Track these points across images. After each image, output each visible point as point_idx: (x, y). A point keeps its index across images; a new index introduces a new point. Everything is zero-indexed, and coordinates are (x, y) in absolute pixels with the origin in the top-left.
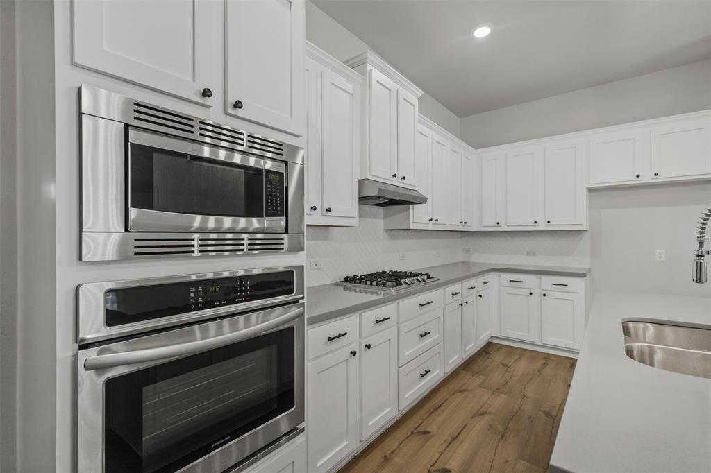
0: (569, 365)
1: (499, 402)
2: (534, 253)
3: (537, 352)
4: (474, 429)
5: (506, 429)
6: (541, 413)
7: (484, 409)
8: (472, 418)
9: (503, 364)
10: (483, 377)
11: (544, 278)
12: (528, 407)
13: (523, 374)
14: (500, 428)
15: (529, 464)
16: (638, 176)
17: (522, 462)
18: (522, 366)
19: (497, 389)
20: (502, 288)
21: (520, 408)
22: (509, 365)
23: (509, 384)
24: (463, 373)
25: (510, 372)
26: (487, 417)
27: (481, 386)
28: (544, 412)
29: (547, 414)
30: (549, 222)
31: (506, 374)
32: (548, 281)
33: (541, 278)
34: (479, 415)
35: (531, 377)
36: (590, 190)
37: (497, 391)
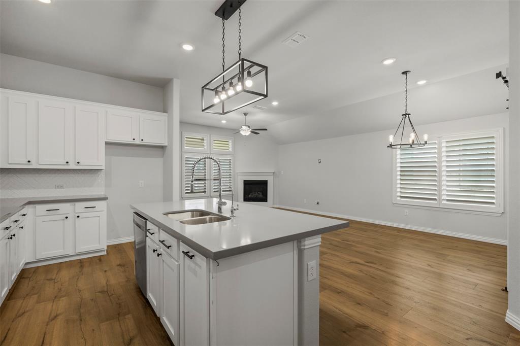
0: (98, 261)
1: (62, 304)
2: (62, 187)
3: (71, 261)
4: (55, 330)
5: (80, 314)
6: (97, 294)
7: (53, 315)
8: (47, 325)
9: (47, 280)
10: (35, 297)
11: (78, 204)
12: (87, 295)
13: (69, 279)
14: (76, 317)
15: (108, 322)
16: (134, 139)
17: (103, 324)
18: (65, 275)
19: (55, 297)
20: (37, 218)
21: (82, 299)
22: (54, 278)
23: (63, 289)
24: (12, 303)
25: (58, 282)
26: (60, 318)
27: (38, 302)
28: (99, 292)
29: (102, 292)
30: (78, 163)
31: (56, 284)
32: (80, 206)
33: (75, 204)
34: (52, 320)
35: (77, 278)
36: (107, 143)
37: (56, 298)
